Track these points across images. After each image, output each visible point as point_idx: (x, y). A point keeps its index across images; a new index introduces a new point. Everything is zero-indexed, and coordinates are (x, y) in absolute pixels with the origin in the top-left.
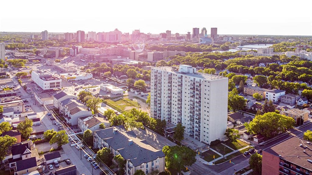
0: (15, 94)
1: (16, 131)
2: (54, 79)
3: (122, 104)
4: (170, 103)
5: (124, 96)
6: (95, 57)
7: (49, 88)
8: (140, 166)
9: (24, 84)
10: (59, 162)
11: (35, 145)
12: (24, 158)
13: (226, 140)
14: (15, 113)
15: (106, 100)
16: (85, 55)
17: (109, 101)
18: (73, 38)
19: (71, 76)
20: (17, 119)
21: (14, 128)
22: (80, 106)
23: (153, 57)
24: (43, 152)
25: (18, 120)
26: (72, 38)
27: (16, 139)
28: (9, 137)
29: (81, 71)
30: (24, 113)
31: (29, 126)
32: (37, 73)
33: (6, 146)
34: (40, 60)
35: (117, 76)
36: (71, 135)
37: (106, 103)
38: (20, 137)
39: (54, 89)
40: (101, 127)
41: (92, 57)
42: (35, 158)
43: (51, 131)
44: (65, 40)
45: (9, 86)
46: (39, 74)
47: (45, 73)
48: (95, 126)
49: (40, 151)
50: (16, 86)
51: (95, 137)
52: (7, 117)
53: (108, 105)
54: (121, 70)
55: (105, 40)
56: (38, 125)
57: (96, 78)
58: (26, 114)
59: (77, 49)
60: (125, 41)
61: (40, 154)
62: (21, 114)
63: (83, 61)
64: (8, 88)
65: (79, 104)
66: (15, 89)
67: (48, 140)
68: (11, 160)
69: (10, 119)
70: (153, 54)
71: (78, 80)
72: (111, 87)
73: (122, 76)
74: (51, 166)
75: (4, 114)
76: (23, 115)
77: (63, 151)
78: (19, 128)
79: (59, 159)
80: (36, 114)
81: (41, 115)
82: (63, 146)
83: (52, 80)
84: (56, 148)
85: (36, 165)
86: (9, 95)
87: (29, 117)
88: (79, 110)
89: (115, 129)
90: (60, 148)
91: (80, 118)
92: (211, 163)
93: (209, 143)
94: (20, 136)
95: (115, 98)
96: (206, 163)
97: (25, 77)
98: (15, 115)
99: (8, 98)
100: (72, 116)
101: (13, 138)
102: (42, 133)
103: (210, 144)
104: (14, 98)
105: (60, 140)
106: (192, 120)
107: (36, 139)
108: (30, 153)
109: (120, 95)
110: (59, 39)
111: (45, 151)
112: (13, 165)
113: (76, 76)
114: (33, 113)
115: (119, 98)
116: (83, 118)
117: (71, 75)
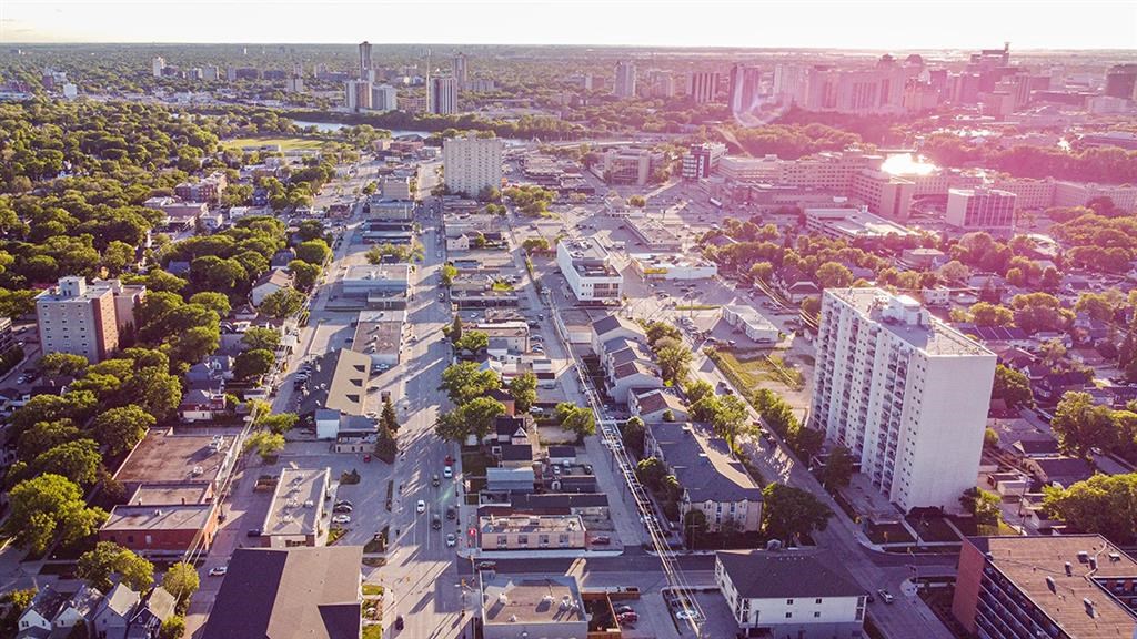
0: (514, 304)
1: (507, 391)
2: (606, 275)
3: (756, 373)
4: (847, 394)
5: (776, 349)
6: (755, 195)
7: (591, 298)
8: (703, 504)
9: (537, 276)
10: (572, 466)
11: (536, 425)
12: (515, 442)
13: (963, 515)
14: (510, 352)
15: (719, 354)
16: (727, 181)
17: (726, 358)
18: (716, 92)
19: (657, 266)
20: (512, 367)
21: (505, 386)
22: (642, 362)
23: (968, 208)
24: (549, 441)
25: (515, 370)
26: (713, 91)
27: (504, 407)
28: (493, 401)
29: (694, 244)
30: (528, 354)
31: (529, 386)
32: (569, 249)
33: (489, 414)
34: (590, 191)
35: (783, 282)
36: (602, 421)
37: (716, 361)
38: (513, 405)
39: (603, 300)
40: (666, 417)
41: (746, 193)
42: (530, 446)
43: (570, 404)
44: (688, 102)
45: (504, 277)
46: (573, 253)
47: (589, 251)
48: (655, 413)
49: (544, 439)
50: (519, 278)
51: (648, 435)
52: (495, 359)
53: (719, 368)
54: (805, 262)
55: (835, 106)
56: (549, 388)
57: (727, 279)
58: (530, 359)
59: (707, 158)
60: (919, 107)
61: (542, 445)
62: (521, 356)
63: (715, 205)
64: (502, 281)
65: (640, 355)
66: (517, 287)
67: (559, 421)
68: (495, 442)
69: (498, 364)
70: (971, 198)
71: (675, 280)
72: (749, 315)
73: (799, 283)
74: (557, 468)
75: (489, 351)
76: (525, 359)
77: (584, 449)
78: (511, 387)
79: (573, 460)
80: (549, 362)
81: (559, 367)
82: (585, 439)
83: (602, 275)
84: (573, 441)
85: (531, 459)
86: (503, 304)
87: (536, 367)
88: (634, 371)
89: (689, 427)
90: (580, 443)
91: (633, 389)
92: (878, 548)
93: (908, 509)
94: (512, 403)
95: (745, 351)
96: (867, 543)
97: (543, 253)
98: (509, 357)
99: (501, 313)
100: (617, 382)
101: (499, 404)
102: (553, 405)
103: (908, 513)
104: (511, 315)
105: (581, 426)
106: (882, 446)
107: (540, 416)
108: (525, 437)
109: (768, 345)
110: (671, 95)
111: (552, 441)
112: (497, 451)
113: (669, 265)
114: (544, 358)
115: (758, 354)
116: (638, 391)
117: (658, 262)
